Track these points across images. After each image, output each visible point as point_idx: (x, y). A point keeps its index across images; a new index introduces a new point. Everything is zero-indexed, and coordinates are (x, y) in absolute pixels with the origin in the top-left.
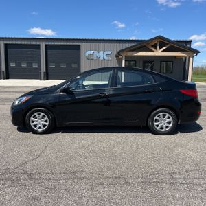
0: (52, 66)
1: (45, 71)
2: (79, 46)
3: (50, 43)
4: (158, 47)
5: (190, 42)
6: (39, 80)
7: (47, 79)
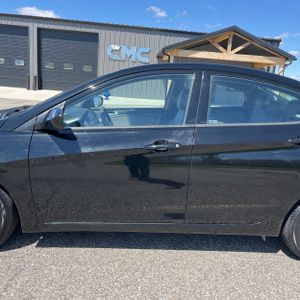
0: (49, 66)
1: (36, 74)
2: (97, 34)
3: (46, 26)
4: (230, 46)
5: (278, 41)
6: (25, 90)
7: (40, 88)
